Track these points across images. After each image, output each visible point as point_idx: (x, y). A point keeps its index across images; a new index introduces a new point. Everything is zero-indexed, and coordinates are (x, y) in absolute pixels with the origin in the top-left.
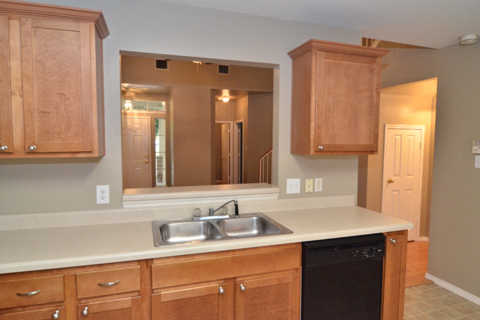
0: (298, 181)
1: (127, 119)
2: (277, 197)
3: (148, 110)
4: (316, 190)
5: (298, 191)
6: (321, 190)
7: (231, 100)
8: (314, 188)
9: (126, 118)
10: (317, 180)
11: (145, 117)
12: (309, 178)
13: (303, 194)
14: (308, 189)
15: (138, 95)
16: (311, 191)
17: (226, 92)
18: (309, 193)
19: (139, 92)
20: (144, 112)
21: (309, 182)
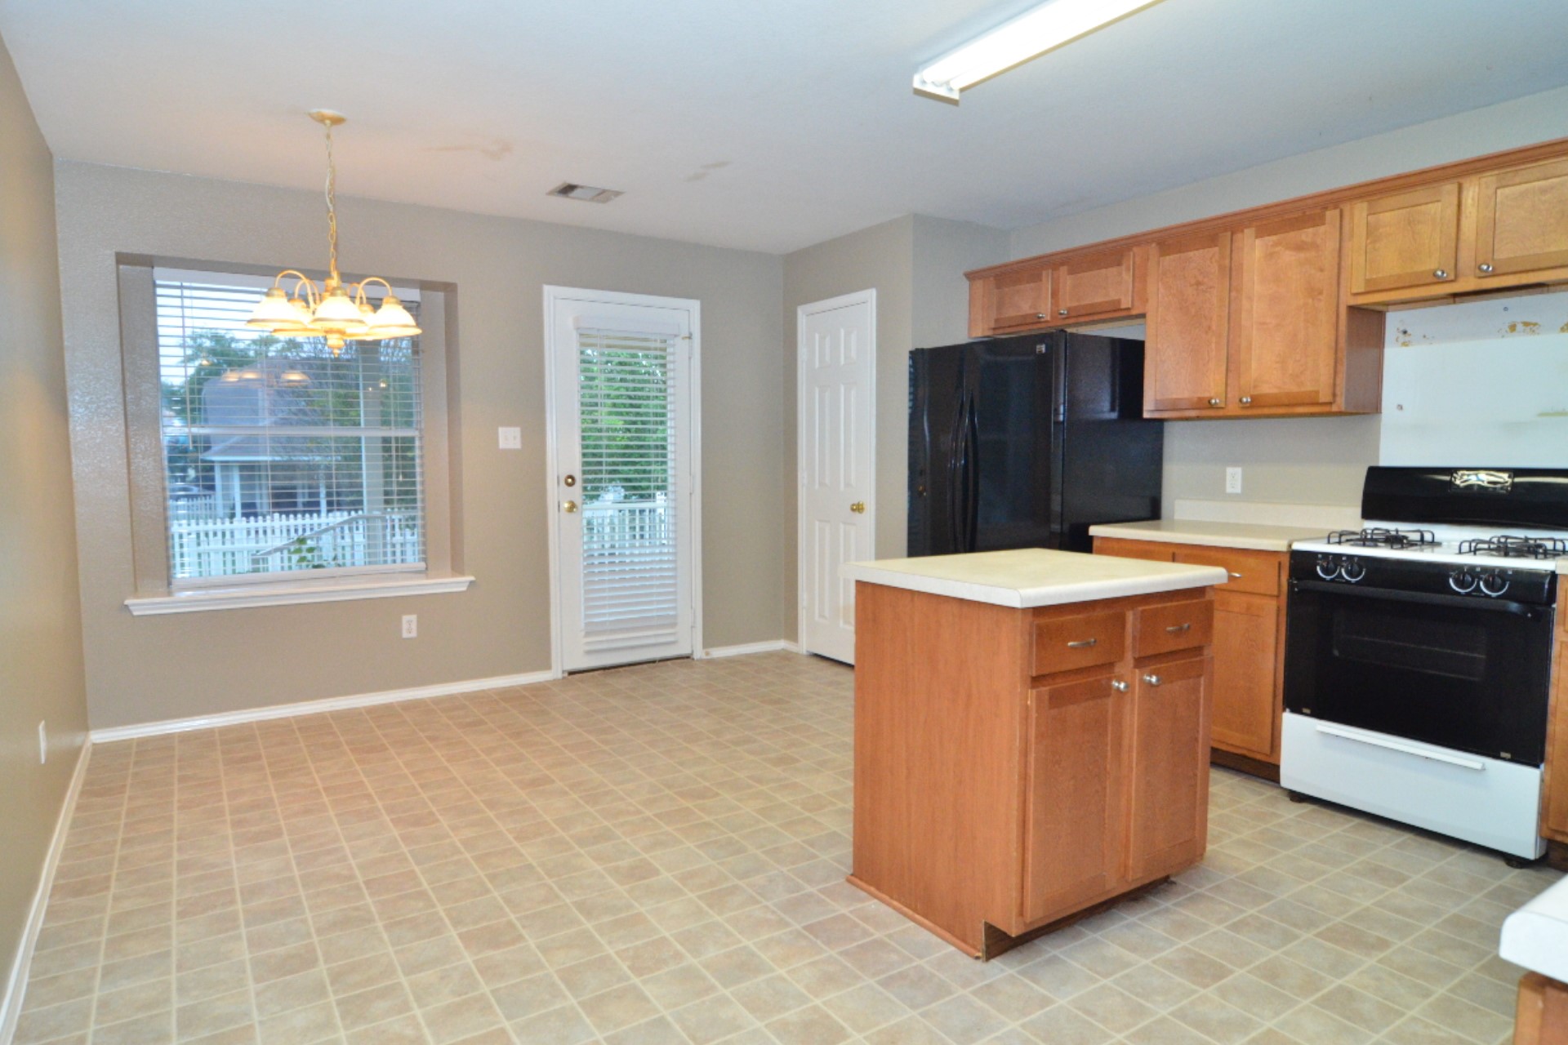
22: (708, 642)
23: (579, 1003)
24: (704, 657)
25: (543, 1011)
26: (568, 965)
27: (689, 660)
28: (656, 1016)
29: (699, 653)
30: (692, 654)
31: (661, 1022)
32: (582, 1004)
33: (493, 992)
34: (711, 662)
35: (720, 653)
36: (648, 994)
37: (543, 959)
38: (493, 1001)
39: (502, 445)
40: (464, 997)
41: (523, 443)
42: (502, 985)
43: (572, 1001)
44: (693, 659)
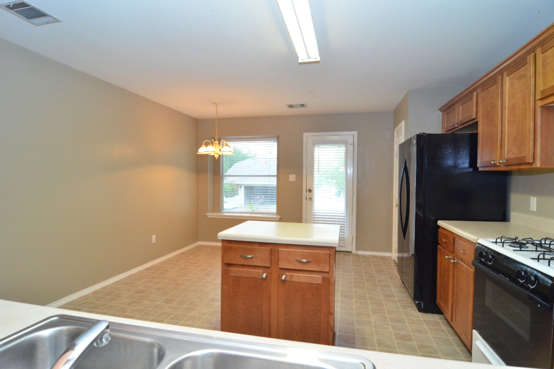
22: (357, 249)
24: (356, 253)
27: (350, 253)
29: (354, 252)
30: (352, 251)
34: (357, 256)
35: (361, 253)
39: (290, 180)
41: (296, 179)
44: (352, 253)
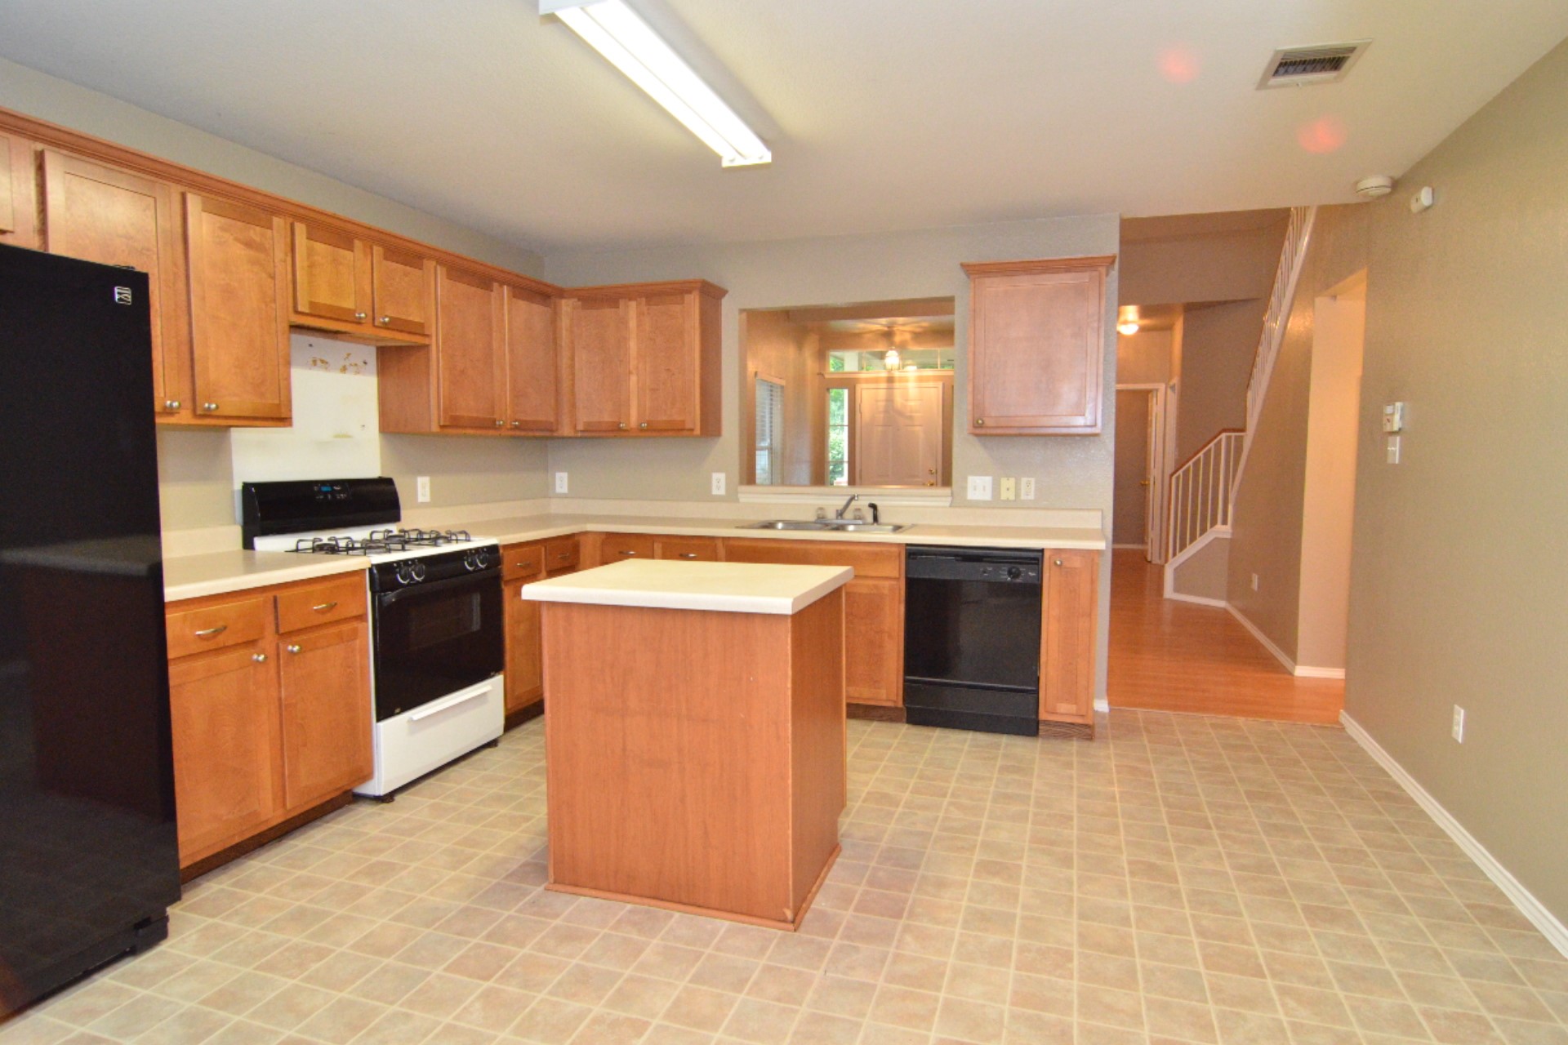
0: (987, 481)
1: (895, 390)
2: (948, 504)
3: (939, 369)
4: (1023, 497)
5: (987, 496)
6: (1031, 497)
7: (1142, 329)
8: (1017, 494)
9: (893, 388)
10: (1024, 480)
11: (931, 384)
12: (1008, 477)
13: (996, 503)
14: (1005, 495)
15: (918, 336)
16: (1012, 497)
17: (1131, 312)
18: (1008, 500)
19: (918, 330)
20: (928, 372)
21: (1007, 484)
23: (1134, 957)
25: (1167, 965)
26: (1123, 991)
28: (1083, 922)
31: (1082, 916)
32: (1132, 954)
33: (1205, 1001)
36: (1075, 937)
37: (1144, 1008)
38: (1208, 995)
40: (1235, 1010)
42: (1194, 1003)
43: (1138, 961)
